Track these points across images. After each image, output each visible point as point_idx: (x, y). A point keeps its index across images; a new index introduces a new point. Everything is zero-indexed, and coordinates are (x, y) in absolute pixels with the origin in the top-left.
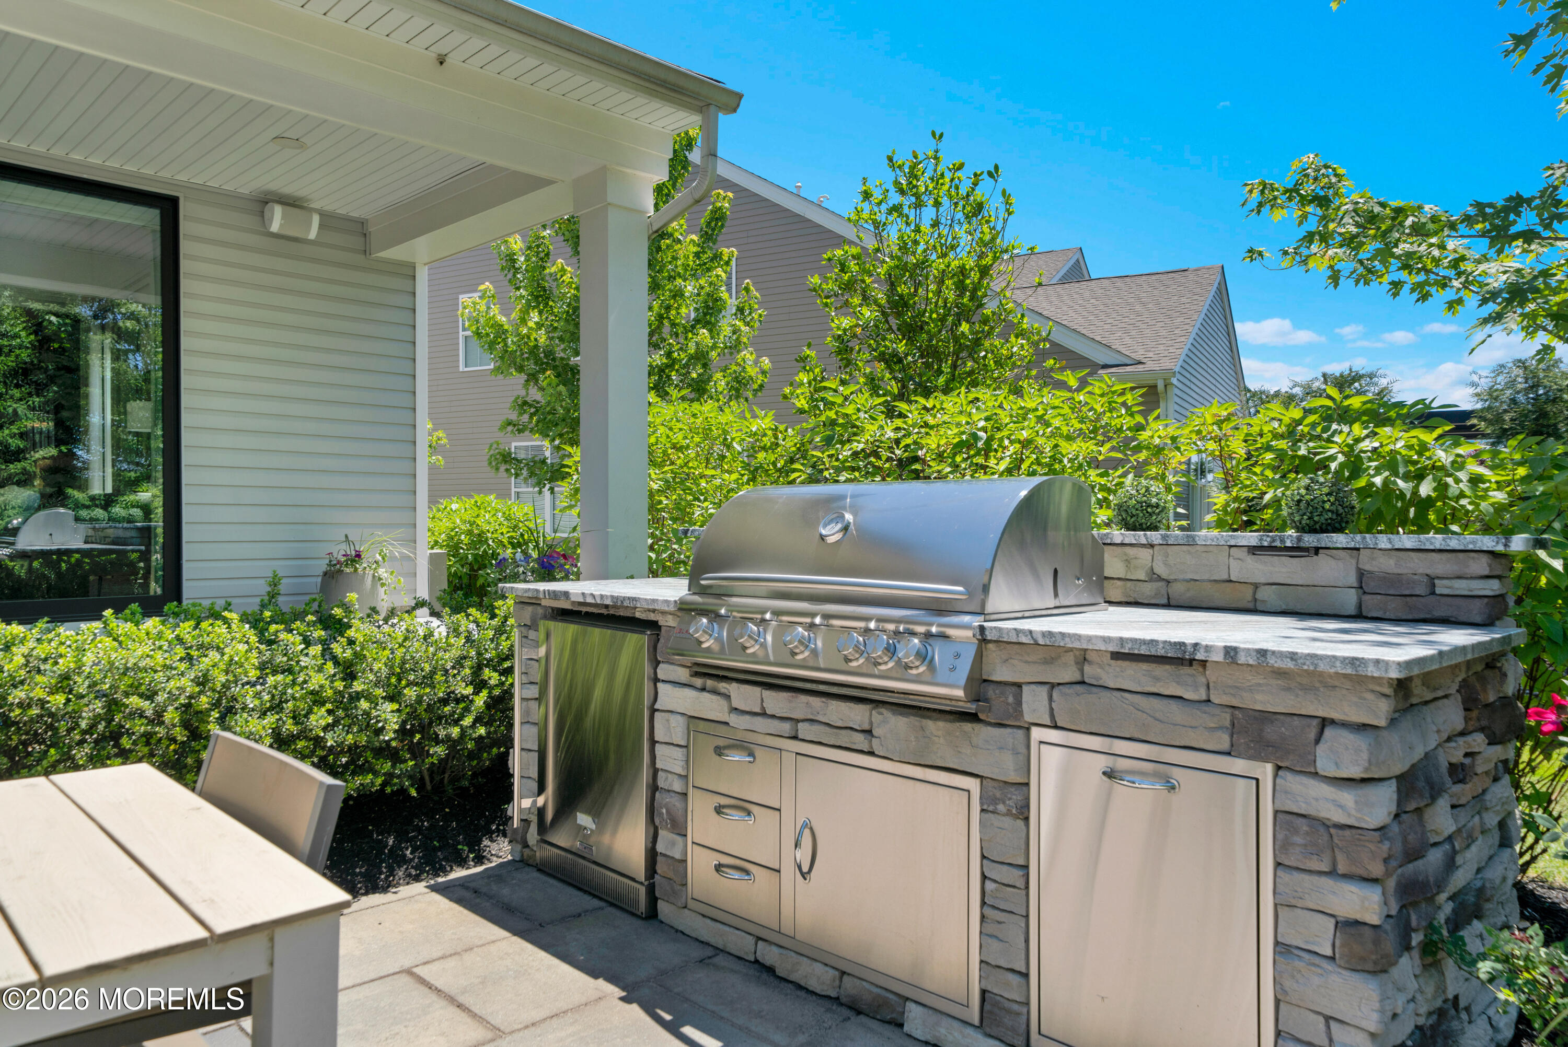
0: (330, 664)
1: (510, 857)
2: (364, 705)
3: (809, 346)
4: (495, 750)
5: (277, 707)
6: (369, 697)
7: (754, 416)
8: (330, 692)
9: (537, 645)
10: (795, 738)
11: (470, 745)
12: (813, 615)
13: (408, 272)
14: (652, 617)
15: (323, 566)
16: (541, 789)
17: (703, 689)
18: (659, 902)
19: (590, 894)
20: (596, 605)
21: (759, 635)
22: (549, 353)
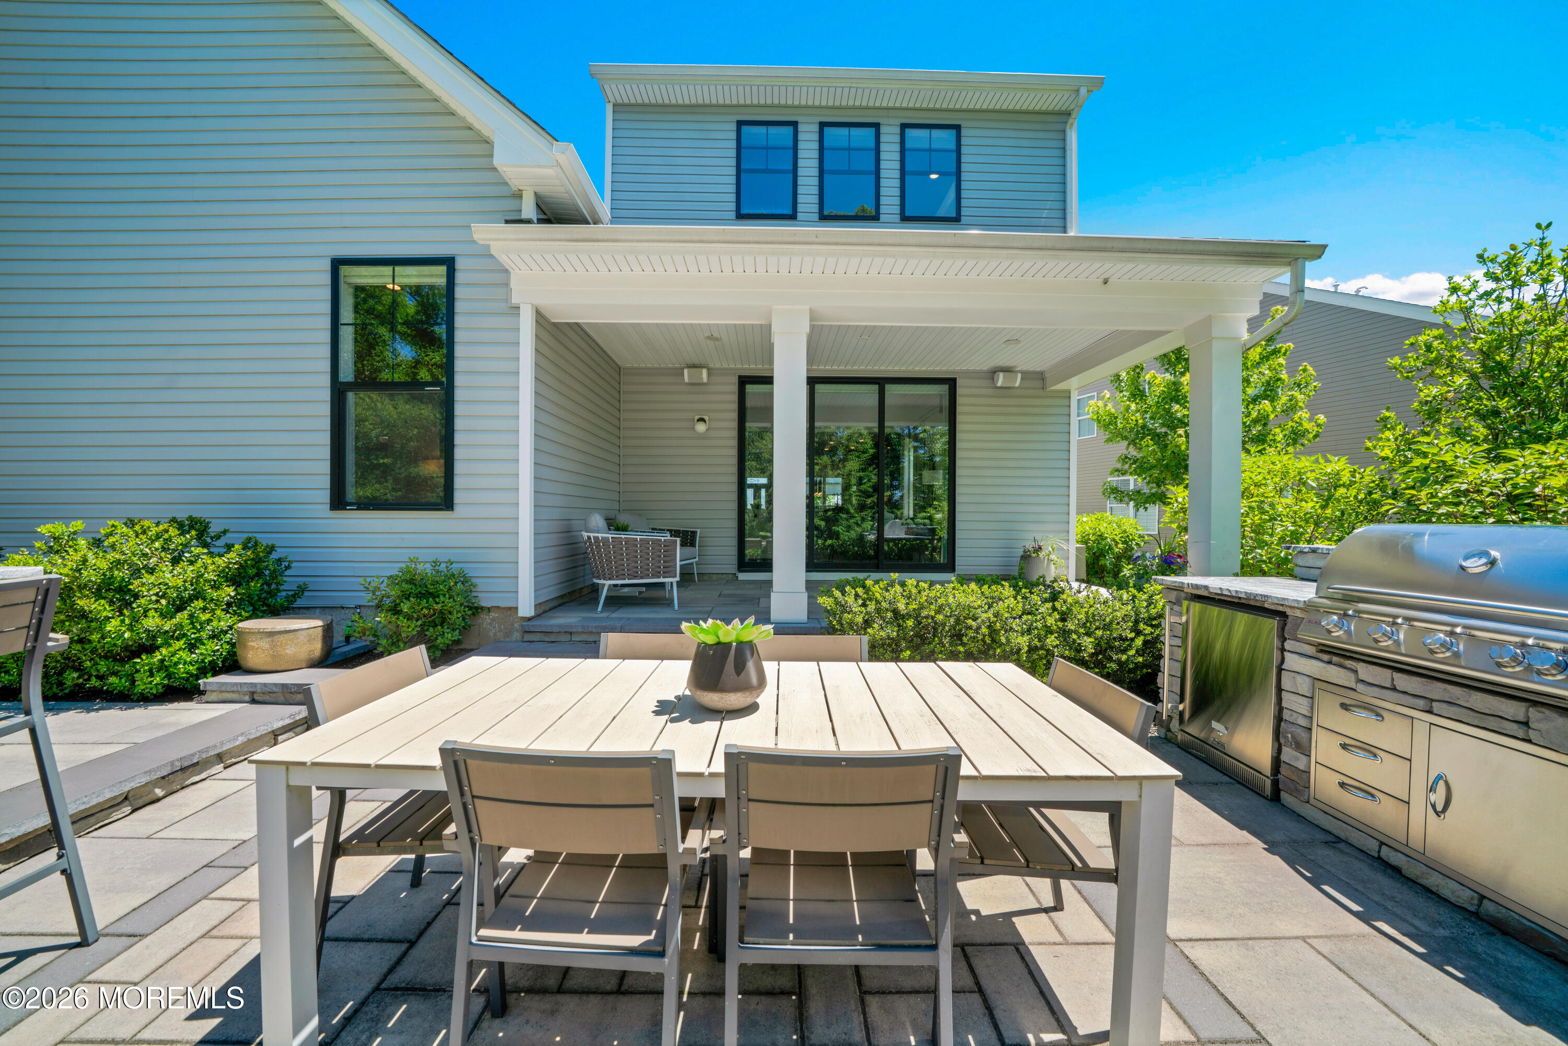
0: (1056, 613)
1: (1156, 734)
2: (1075, 636)
3: (1388, 409)
4: (1145, 671)
5: (1029, 631)
6: (1076, 632)
7: (1327, 461)
8: (1055, 627)
9: (1181, 614)
10: (1430, 712)
11: (1131, 666)
12: (1456, 625)
13: (1067, 395)
14: (1280, 609)
15: (1020, 552)
16: (1182, 700)
17: (1330, 662)
18: (1282, 793)
19: (1221, 772)
20: (1232, 597)
21: (1393, 634)
22: (1144, 427)
